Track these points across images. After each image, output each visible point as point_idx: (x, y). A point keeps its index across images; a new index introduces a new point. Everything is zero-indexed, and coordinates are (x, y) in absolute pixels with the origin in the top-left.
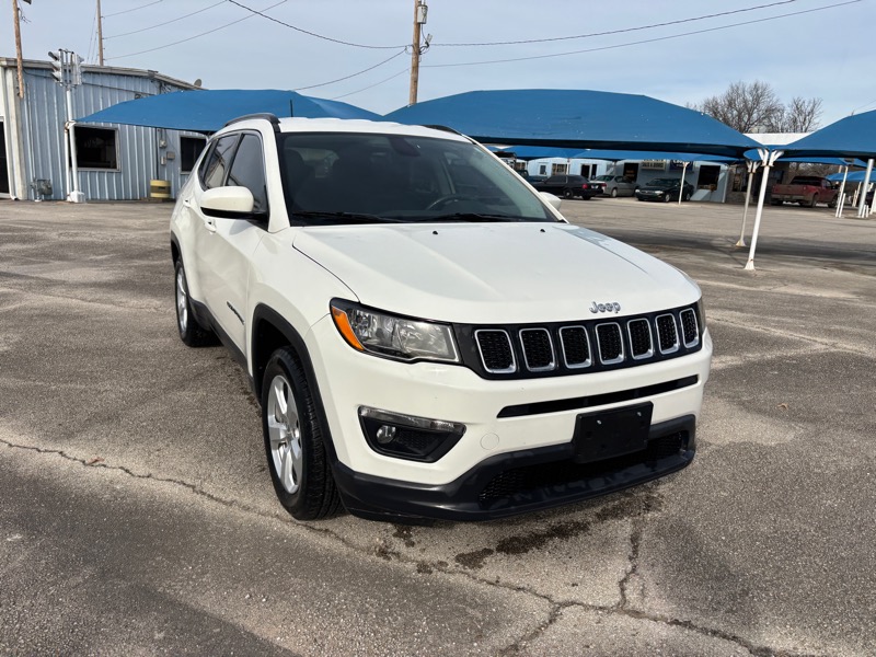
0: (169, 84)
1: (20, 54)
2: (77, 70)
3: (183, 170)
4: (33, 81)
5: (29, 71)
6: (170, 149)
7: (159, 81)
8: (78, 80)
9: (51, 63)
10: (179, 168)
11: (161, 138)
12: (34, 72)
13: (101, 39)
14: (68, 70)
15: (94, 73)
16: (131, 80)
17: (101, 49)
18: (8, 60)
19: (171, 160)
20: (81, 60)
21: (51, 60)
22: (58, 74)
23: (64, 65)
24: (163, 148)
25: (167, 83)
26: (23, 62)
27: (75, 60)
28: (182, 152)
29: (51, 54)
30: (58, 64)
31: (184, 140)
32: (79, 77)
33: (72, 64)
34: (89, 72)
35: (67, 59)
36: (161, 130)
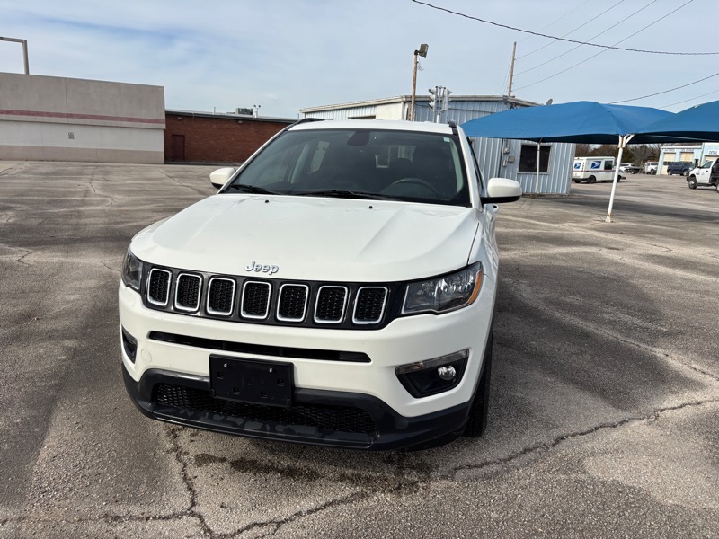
0: (518, 104)
1: (414, 92)
2: (446, 100)
3: (520, 170)
4: (421, 110)
5: (419, 104)
6: (512, 154)
7: (512, 103)
8: (445, 106)
9: (429, 97)
10: (517, 169)
11: (506, 147)
12: (422, 104)
13: (512, 76)
14: (439, 101)
15: (463, 101)
16: (477, 104)
17: (511, 83)
18: (406, 97)
19: (511, 162)
20: (449, 92)
21: (430, 94)
22: (432, 104)
23: (437, 97)
24: (507, 153)
25: (517, 104)
26: (415, 97)
27: (446, 94)
28: (522, 156)
29: (430, 90)
30: (434, 97)
31: (524, 147)
32: (447, 104)
33: (444, 96)
34: (454, 101)
35: (440, 93)
36: (507, 140)
